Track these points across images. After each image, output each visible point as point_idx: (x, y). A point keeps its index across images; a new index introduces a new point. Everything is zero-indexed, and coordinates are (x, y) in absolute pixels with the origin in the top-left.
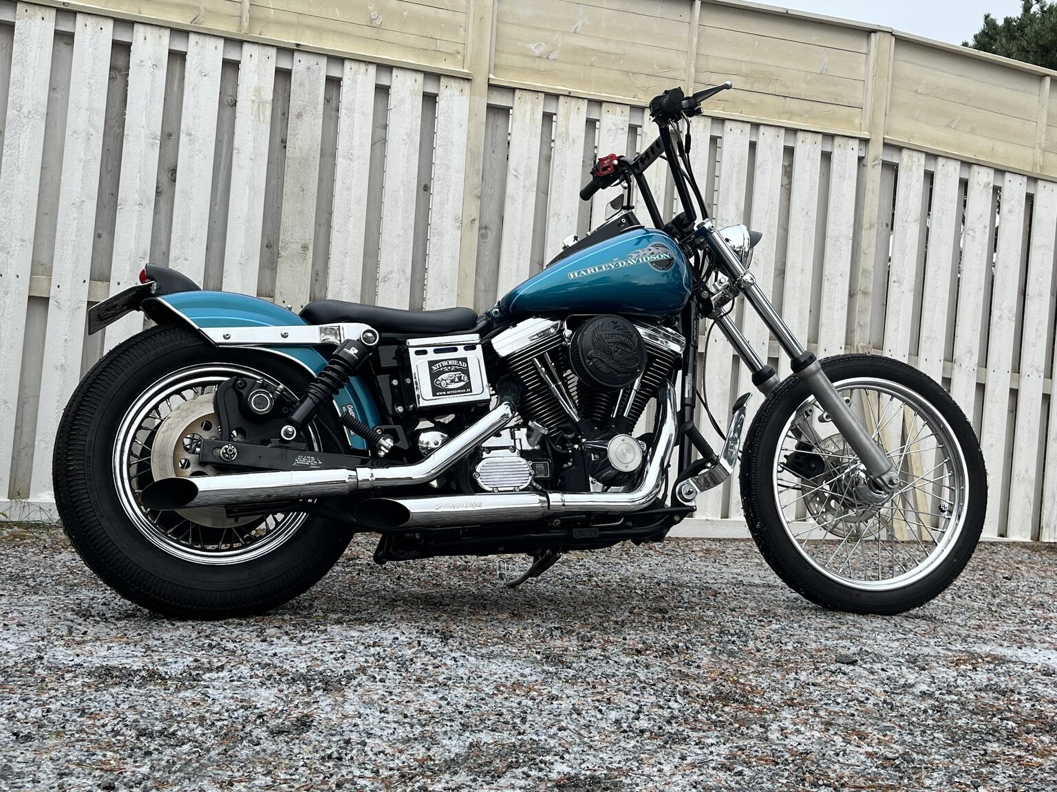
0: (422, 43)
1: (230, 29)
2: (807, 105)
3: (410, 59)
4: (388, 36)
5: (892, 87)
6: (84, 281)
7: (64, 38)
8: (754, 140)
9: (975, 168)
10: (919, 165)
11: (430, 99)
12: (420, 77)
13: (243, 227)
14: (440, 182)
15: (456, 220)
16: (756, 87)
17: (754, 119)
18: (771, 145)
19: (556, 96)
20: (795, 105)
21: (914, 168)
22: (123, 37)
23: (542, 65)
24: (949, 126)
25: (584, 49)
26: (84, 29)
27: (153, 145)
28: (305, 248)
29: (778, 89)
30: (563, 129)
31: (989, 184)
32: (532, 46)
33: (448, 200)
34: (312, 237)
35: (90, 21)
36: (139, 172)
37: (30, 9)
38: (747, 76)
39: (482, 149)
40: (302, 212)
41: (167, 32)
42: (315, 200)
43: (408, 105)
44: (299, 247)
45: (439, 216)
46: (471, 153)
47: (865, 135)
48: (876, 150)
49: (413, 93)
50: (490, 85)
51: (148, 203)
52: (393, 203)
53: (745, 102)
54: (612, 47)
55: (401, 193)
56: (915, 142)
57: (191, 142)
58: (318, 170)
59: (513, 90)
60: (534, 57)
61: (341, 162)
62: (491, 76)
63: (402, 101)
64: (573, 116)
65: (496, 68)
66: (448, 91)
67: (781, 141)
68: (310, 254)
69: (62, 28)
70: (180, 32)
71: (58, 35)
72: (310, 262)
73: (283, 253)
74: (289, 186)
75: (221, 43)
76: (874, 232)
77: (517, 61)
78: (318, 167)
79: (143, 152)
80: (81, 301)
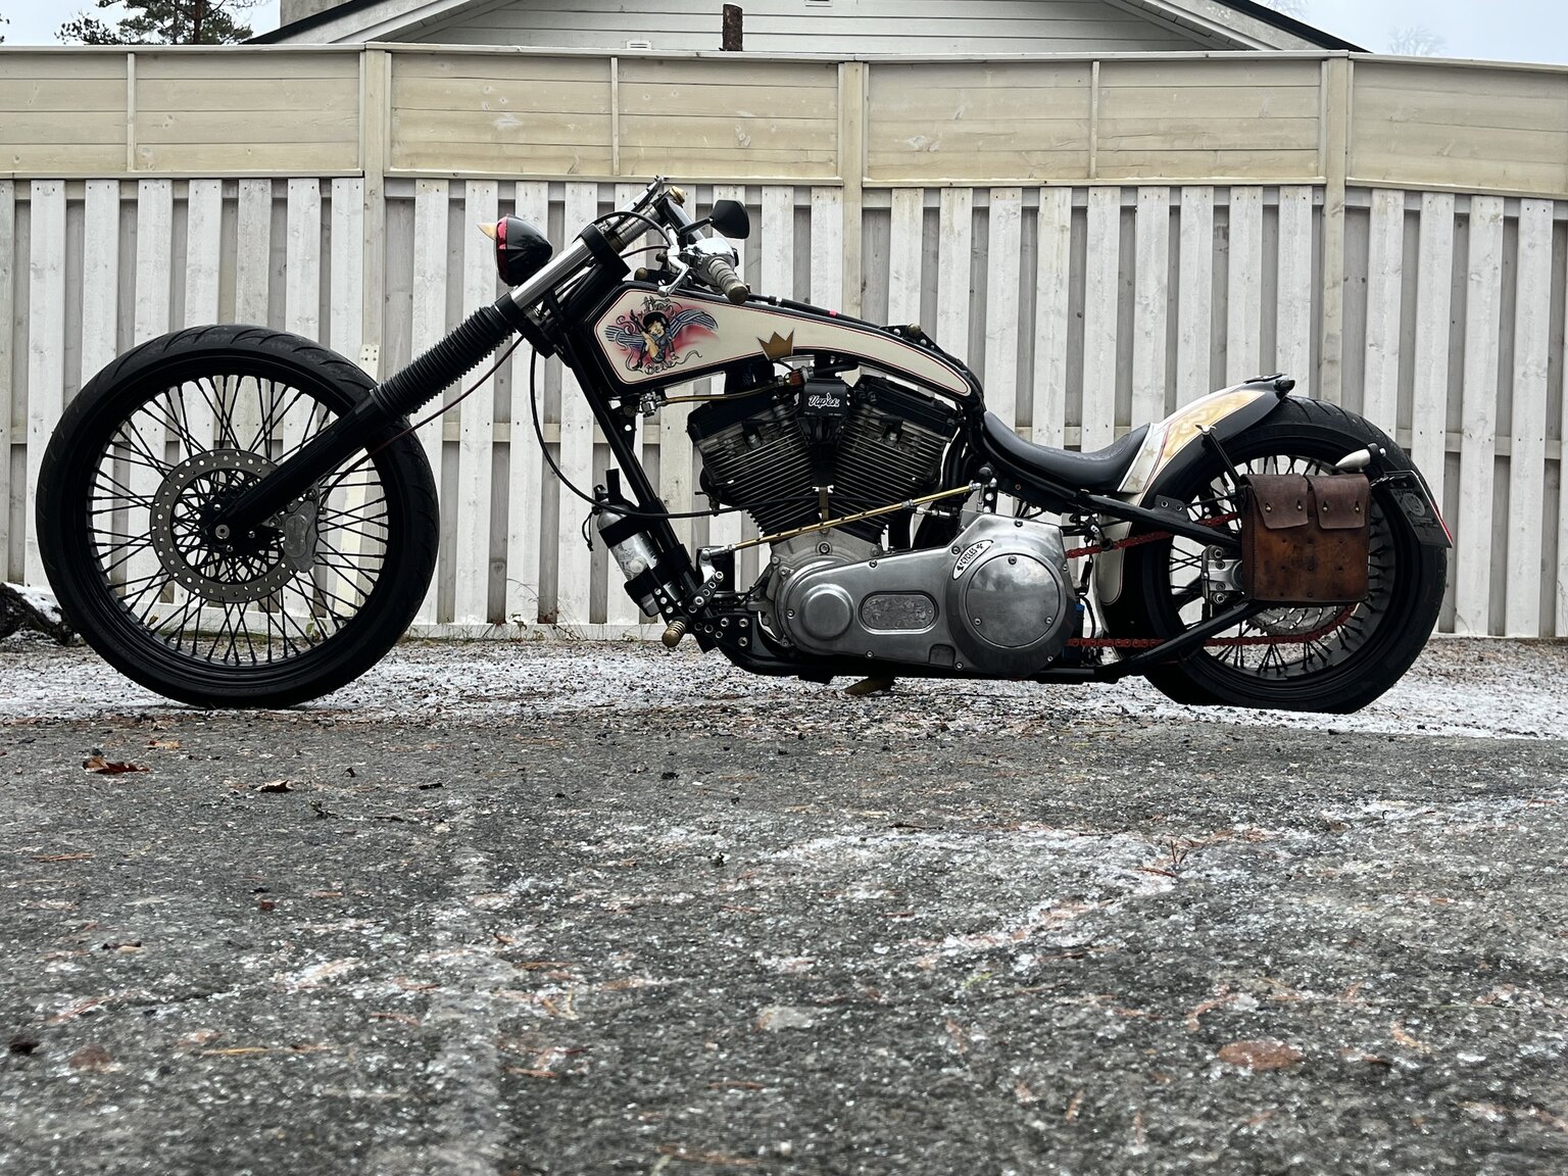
0: (791, 156)
1: (602, 173)
2: (1245, 156)
3: (781, 176)
4: (758, 155)
5: (1354, 118)
7: (457, 204)
8: (1176, 203)
9: (1476, 200)
10: (1397, 206)
11: (803, 213)
12: (790, 192)
16: (1178, 145)
17: (1174, 180)
18: (1197, 209)
19: (939, 189)
20: (1228, 158)
21: (1390, 210)
22: (507, 196)
23: (923, 158)
24: (1439, 154)
25: (969, 134)
26: (473, 195)
29: (1206, 143)
30: (947, 223)
31: (1497, 216)
32: (910, 141)
35: (478, 185)
37: (426, 183)
38: (1164, 134)
39: (859, 256)
41: (546, 185)
43: (779, 223)
46: (848, 260)
47: (1320, 180)
48: (1336, 197)
49: (783, 209)
50: (864, 189)
53: (1164, 164)
54: (1001, 128)
56: (1392, 180)
59: (890, 190)
60: (913, 152)
62: (865, 179)
63: (773, 218)
64: (957, 209)
65: (871, 170)
66: (820, 201)
67: (1211, 201)
69: (454, 196)
70: (556, 184)
71: (452, 202)
75: (594, 188)
76: (1339, 291)
77: (893, 159)
80: (487, 442)
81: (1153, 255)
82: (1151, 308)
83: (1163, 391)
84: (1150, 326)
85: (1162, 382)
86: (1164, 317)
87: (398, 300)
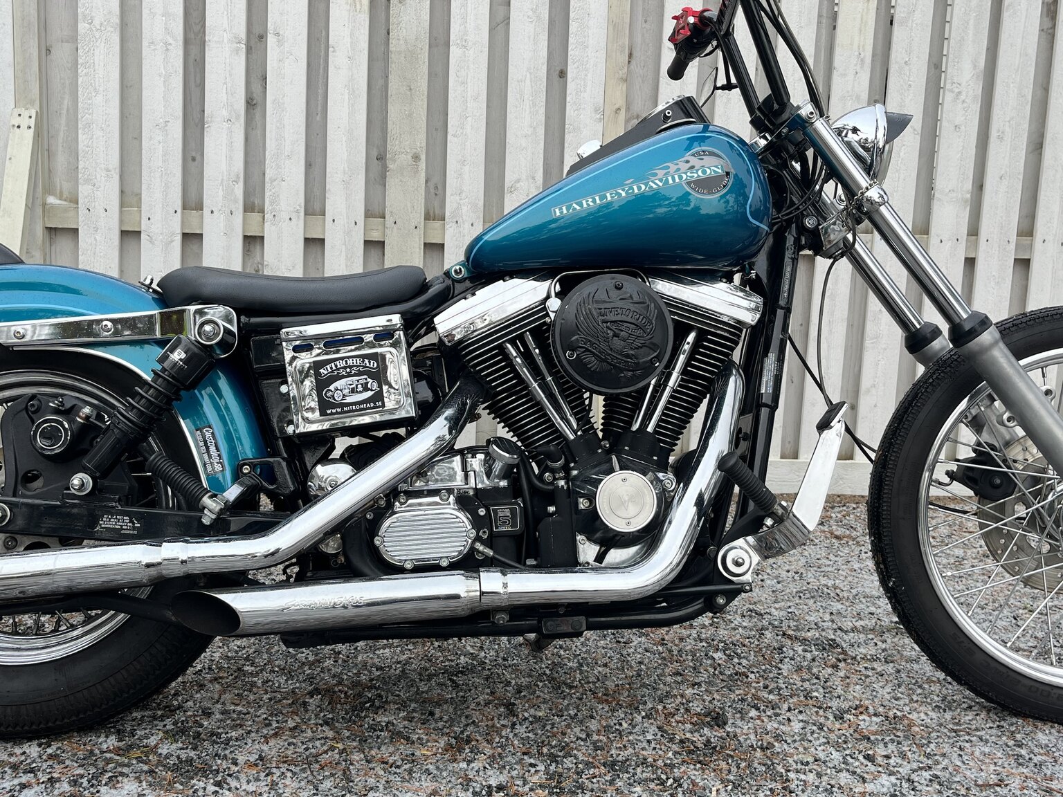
6: (176, 212)
13: (344, 139)
14: (576, 65)
15: (596, 111)
27: (237, 51)
28: (416, 158)
33: (585, 86)
34: (425, 144)
36: (225, 83)
39: (627, 20)
40: (410, 115)
42: (426, 100)
44: (409, 157)
45: (575, 107)
46: (613, 25)
51: (237, 118)
52: (518, 96)
55: (528, 82)
57: (280, 42)
58: (427, 64)
61: (454, 52)
68: (423, 165)
72: (423, 174)
73: (391, 166)
74: (394, 85)
78: (427, 60)
79: (228, 60)
80: (173, 234)
81: (971, 32)
82: (963, 97)
83: (969, 196)
84: (959, 119)
85: (968, 185)
86: (976, 108)
87: (61, 53)
